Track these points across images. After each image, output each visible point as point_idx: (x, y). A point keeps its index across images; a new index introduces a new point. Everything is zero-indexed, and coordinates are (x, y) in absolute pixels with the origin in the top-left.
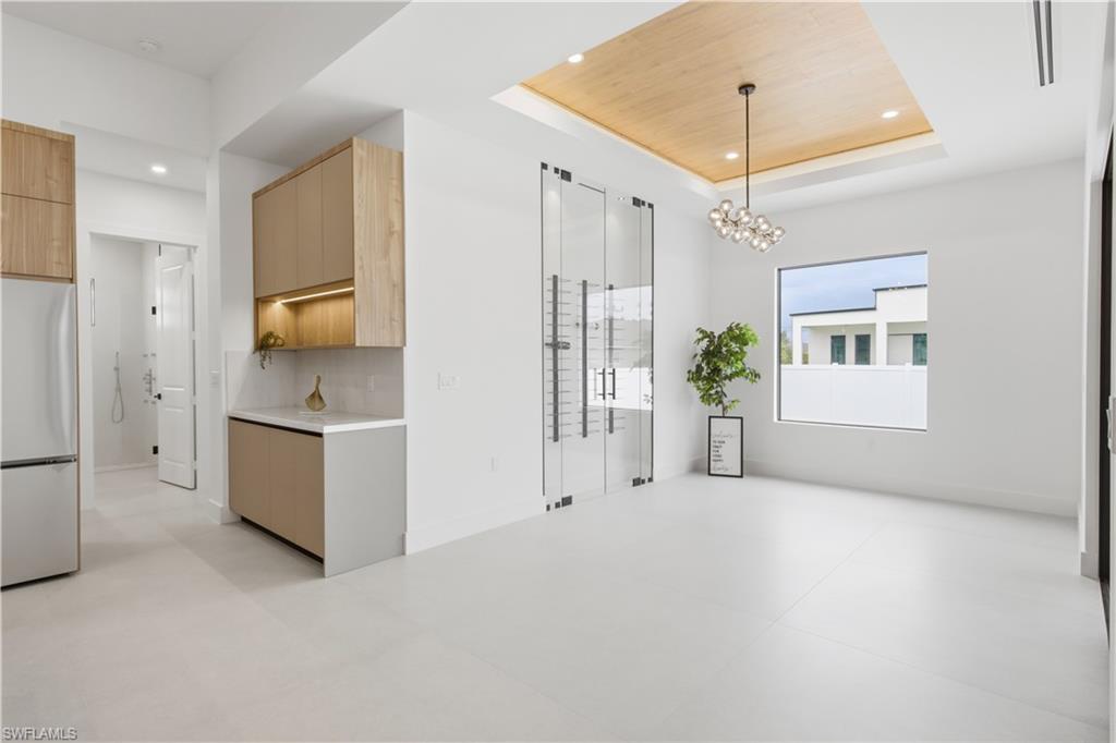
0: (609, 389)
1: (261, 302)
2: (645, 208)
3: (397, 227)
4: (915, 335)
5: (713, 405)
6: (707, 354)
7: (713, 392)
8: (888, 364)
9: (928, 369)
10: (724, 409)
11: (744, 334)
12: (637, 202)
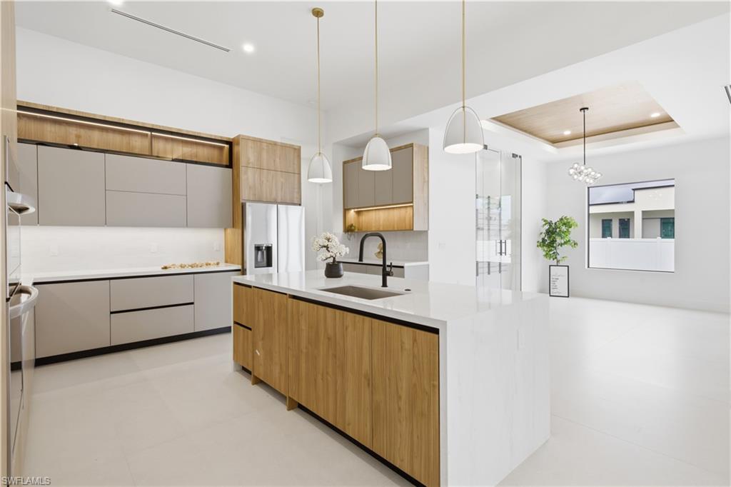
0: (503, 251)
1: (346, 210)
2: (518, 158)
3: (426, 179)
4: (661, 219)
5: (552, 259)
6: (549, 232)
7: (551, 253)
8: (643, 237)
9: (675, 241)
10: (558, 261)
11: (569, 222)
12: (514, 156)
